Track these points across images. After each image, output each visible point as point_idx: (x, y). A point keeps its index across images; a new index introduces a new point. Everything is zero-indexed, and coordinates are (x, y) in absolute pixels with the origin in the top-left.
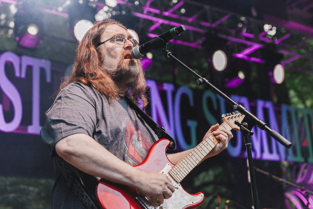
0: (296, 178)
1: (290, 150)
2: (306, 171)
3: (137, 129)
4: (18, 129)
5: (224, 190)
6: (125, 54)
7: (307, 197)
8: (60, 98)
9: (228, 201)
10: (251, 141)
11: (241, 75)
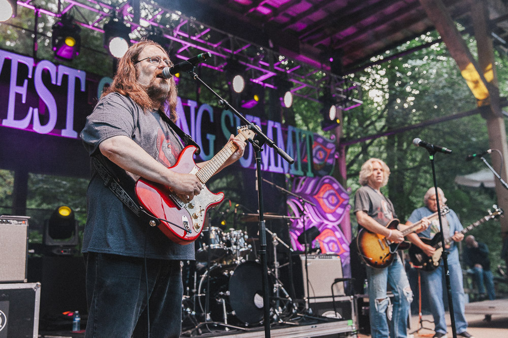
0: (296, 188)
1: (293, 165)
2: (304, 183)
3: (168, 138)
4: (52, 132)
5: (235, 195)
6: (158, 73)
7: (303, 205)
8: (102, 104)
9: (237, 205)
10: (261, 156)
11: (256, 98)
